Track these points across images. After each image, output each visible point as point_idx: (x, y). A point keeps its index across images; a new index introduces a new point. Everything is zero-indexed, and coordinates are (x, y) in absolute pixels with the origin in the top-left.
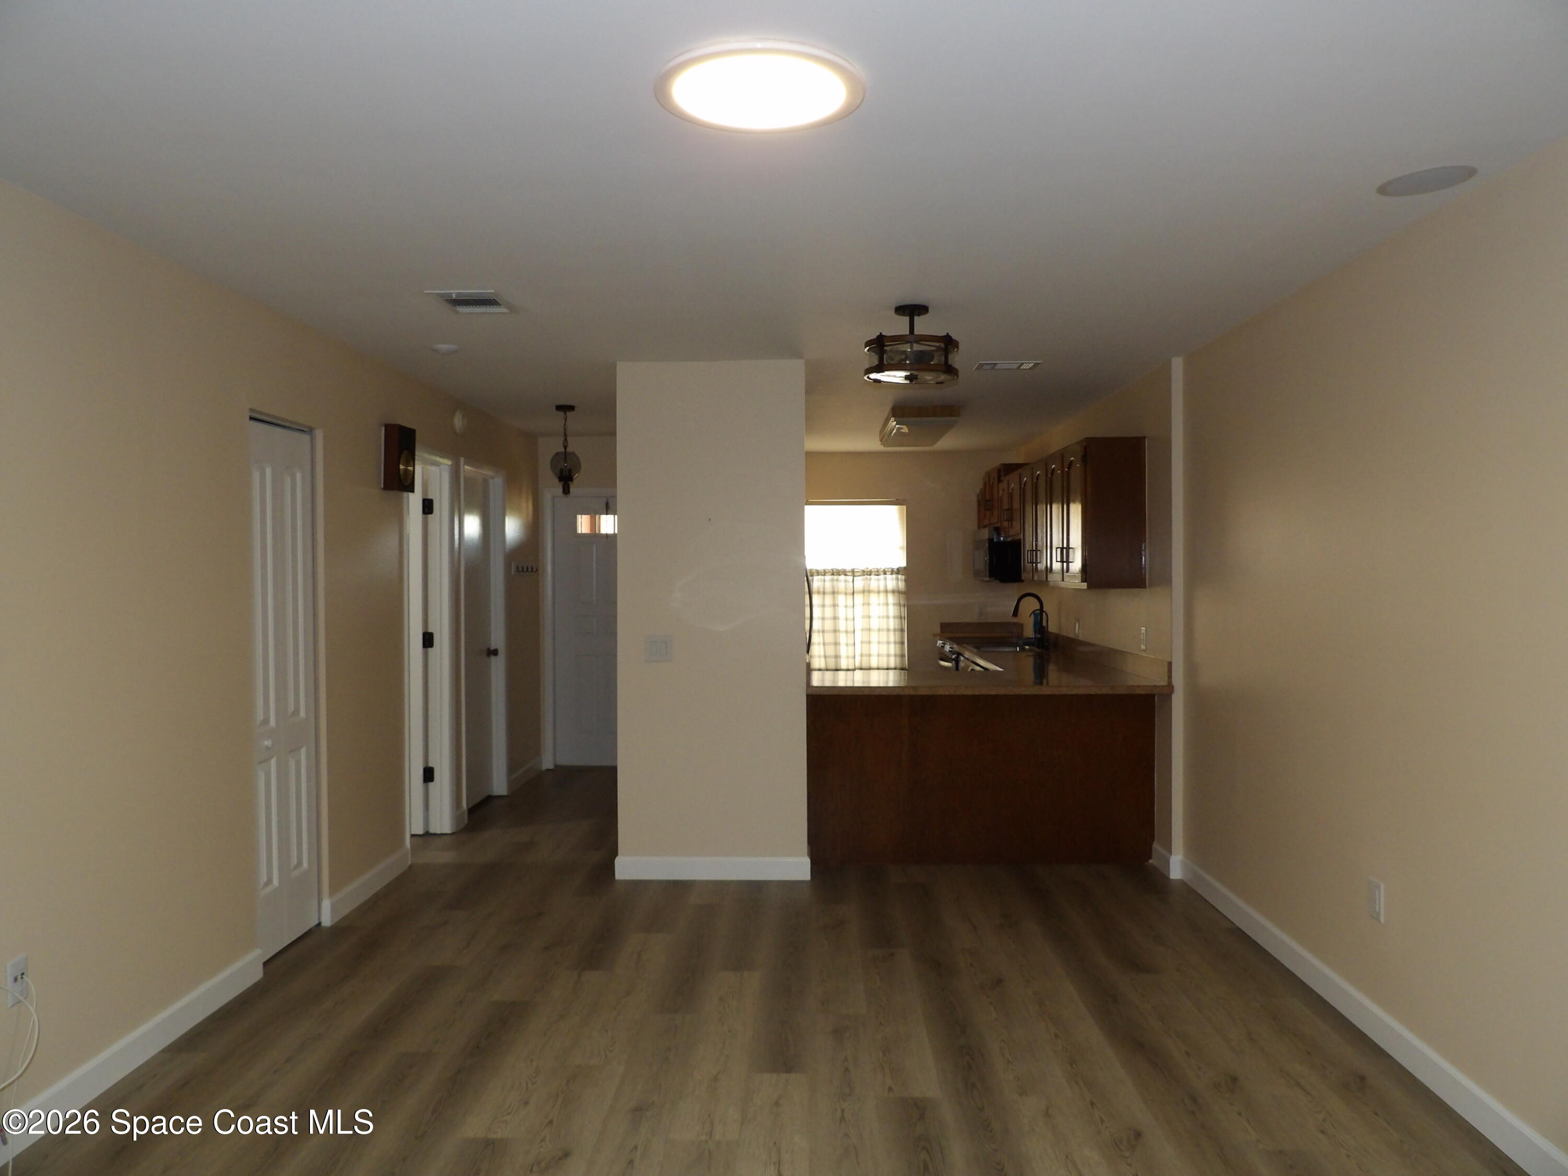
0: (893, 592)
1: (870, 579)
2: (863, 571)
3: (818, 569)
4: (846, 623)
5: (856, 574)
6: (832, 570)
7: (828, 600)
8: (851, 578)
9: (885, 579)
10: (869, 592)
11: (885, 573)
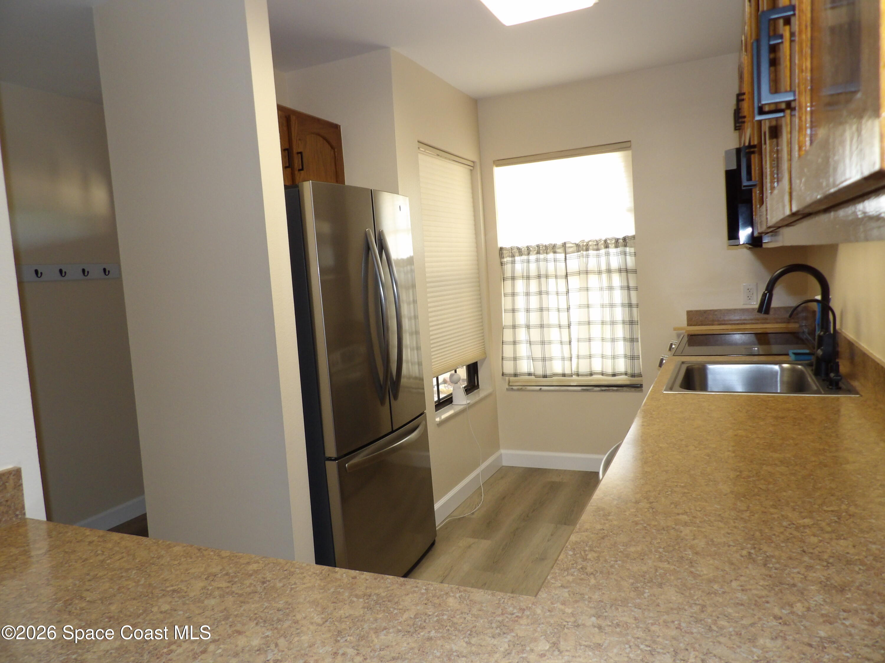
0: (620, 271)
1: (588, 256)
2: (577, 245)
3: (520, 246)
4: (559, 315)
5: (568, 250)
6: (538, 246)
7: (534, 285)
8: (563, 255)
9: (608, 254)
10: (587, 272)
11: (607, 247)
